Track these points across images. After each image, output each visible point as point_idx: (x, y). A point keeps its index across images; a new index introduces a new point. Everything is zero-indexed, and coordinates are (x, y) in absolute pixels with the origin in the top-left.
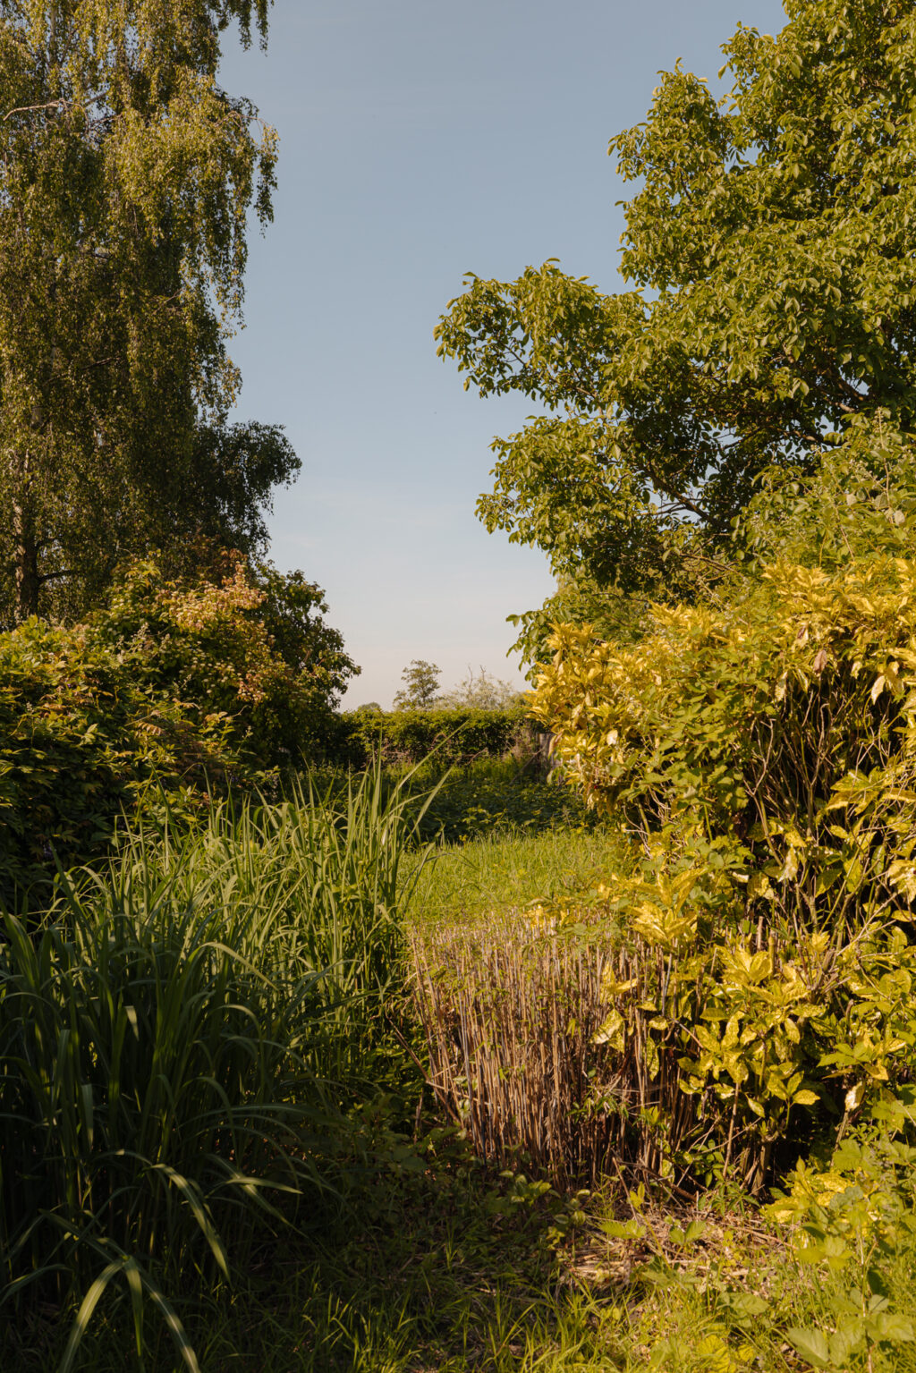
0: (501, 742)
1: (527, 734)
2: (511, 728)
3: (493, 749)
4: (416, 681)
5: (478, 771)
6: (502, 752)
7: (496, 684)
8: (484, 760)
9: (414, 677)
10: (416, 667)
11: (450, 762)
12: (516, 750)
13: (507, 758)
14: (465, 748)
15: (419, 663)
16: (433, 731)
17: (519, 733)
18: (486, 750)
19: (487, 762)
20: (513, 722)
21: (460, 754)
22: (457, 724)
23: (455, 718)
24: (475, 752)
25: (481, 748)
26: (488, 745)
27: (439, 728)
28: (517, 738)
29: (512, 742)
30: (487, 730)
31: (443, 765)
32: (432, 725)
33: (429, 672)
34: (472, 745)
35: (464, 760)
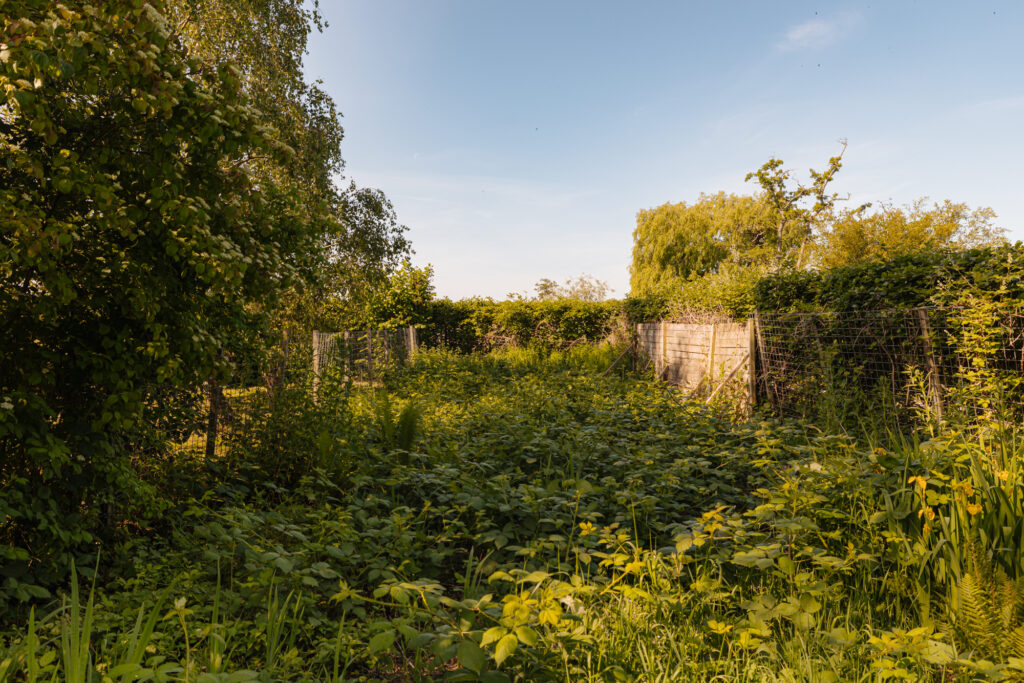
0: (598, 330)
1: (622, 324)
2: (607, 318)
3: (590, 336)
4: (543, 291)
5: (576, 357)
6: (599, 339)
7: (594, 284)
8: (581, 348)
9: (542, 288)
10: (543, 282)
11: (551, 347)
12: (612, 338)
13: (603, 346)
14: (565, 335)
15: (546, 280)
16: (537, 319)
17: (615, 323)
18: (584, 337)
19: (585, 348)
20: (610, 313)
21: (561, 340)
22: (560, 313)
23: (556, 308)
24: (574, 339)
25: (580, 335)
26: (586, 332)
27: (543, 316)
28: (613, 328)
29: (608, 330)
30: (586, 319)
31: (545, 350)
32: (536, 314)
33: (551, 285)
34: (571, 331)
35: (564, 346)
